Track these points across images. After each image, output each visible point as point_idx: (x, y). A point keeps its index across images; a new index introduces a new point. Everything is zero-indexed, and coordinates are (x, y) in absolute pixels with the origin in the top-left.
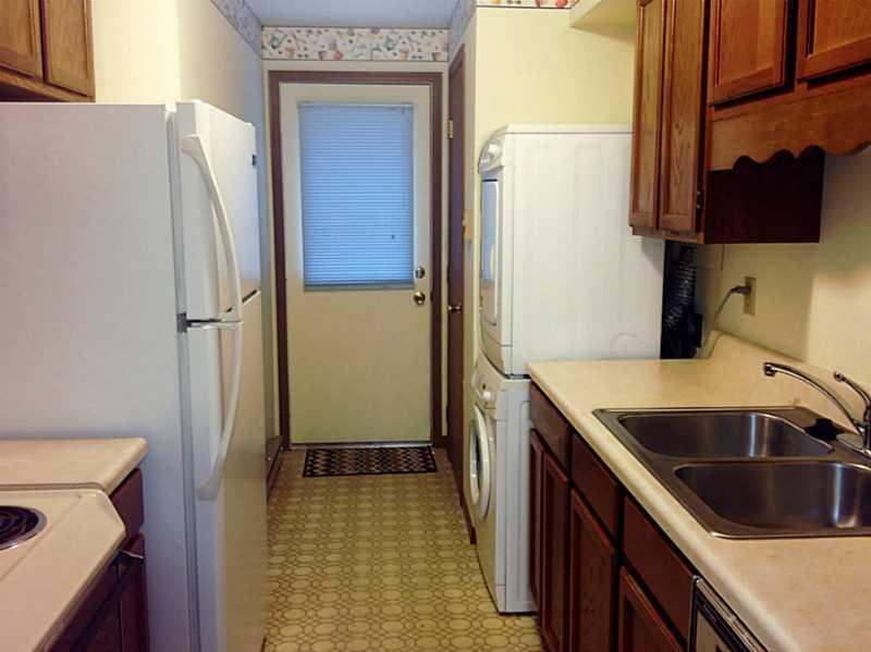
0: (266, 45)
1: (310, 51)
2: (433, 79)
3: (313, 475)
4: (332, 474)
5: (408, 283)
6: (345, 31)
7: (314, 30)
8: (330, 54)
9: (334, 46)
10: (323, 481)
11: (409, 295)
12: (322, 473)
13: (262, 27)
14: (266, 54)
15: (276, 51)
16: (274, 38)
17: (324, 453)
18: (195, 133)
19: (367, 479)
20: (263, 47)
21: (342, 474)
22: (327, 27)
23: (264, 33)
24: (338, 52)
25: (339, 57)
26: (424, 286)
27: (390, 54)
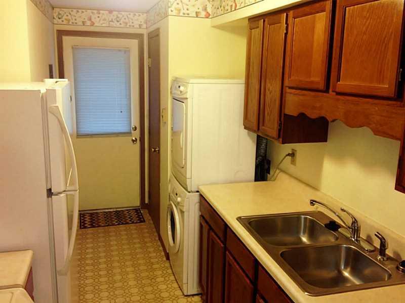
0: (55, 17)
1: (78, 21)
2: (139, 36)
3: (85, 227)
4: (94, 227)
5: (128, 134)
6: (95, 12)
7: (80, 10)
8: (88, 23)
9: (90, 19)
10: (90, 231)
11: (130, 139)
12: (89, 226)
13: (53, 8)
14: (55, 21)
15: (60, 20)
16: (59, 14)
17: (88, 215)
18: (56, 103)
19: (112, 228)
20: (54, 18)
21: (99, 226)
22: (87, 9)
23: (54, 11)
24: (92, 22)
25: (93, 24)
26: (136, 135)
27: (118, 24)
